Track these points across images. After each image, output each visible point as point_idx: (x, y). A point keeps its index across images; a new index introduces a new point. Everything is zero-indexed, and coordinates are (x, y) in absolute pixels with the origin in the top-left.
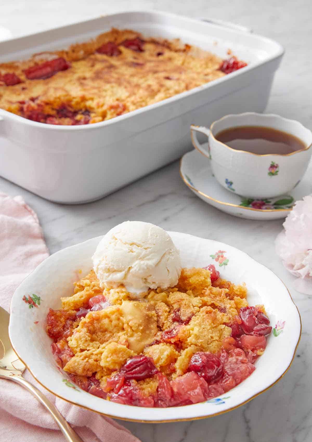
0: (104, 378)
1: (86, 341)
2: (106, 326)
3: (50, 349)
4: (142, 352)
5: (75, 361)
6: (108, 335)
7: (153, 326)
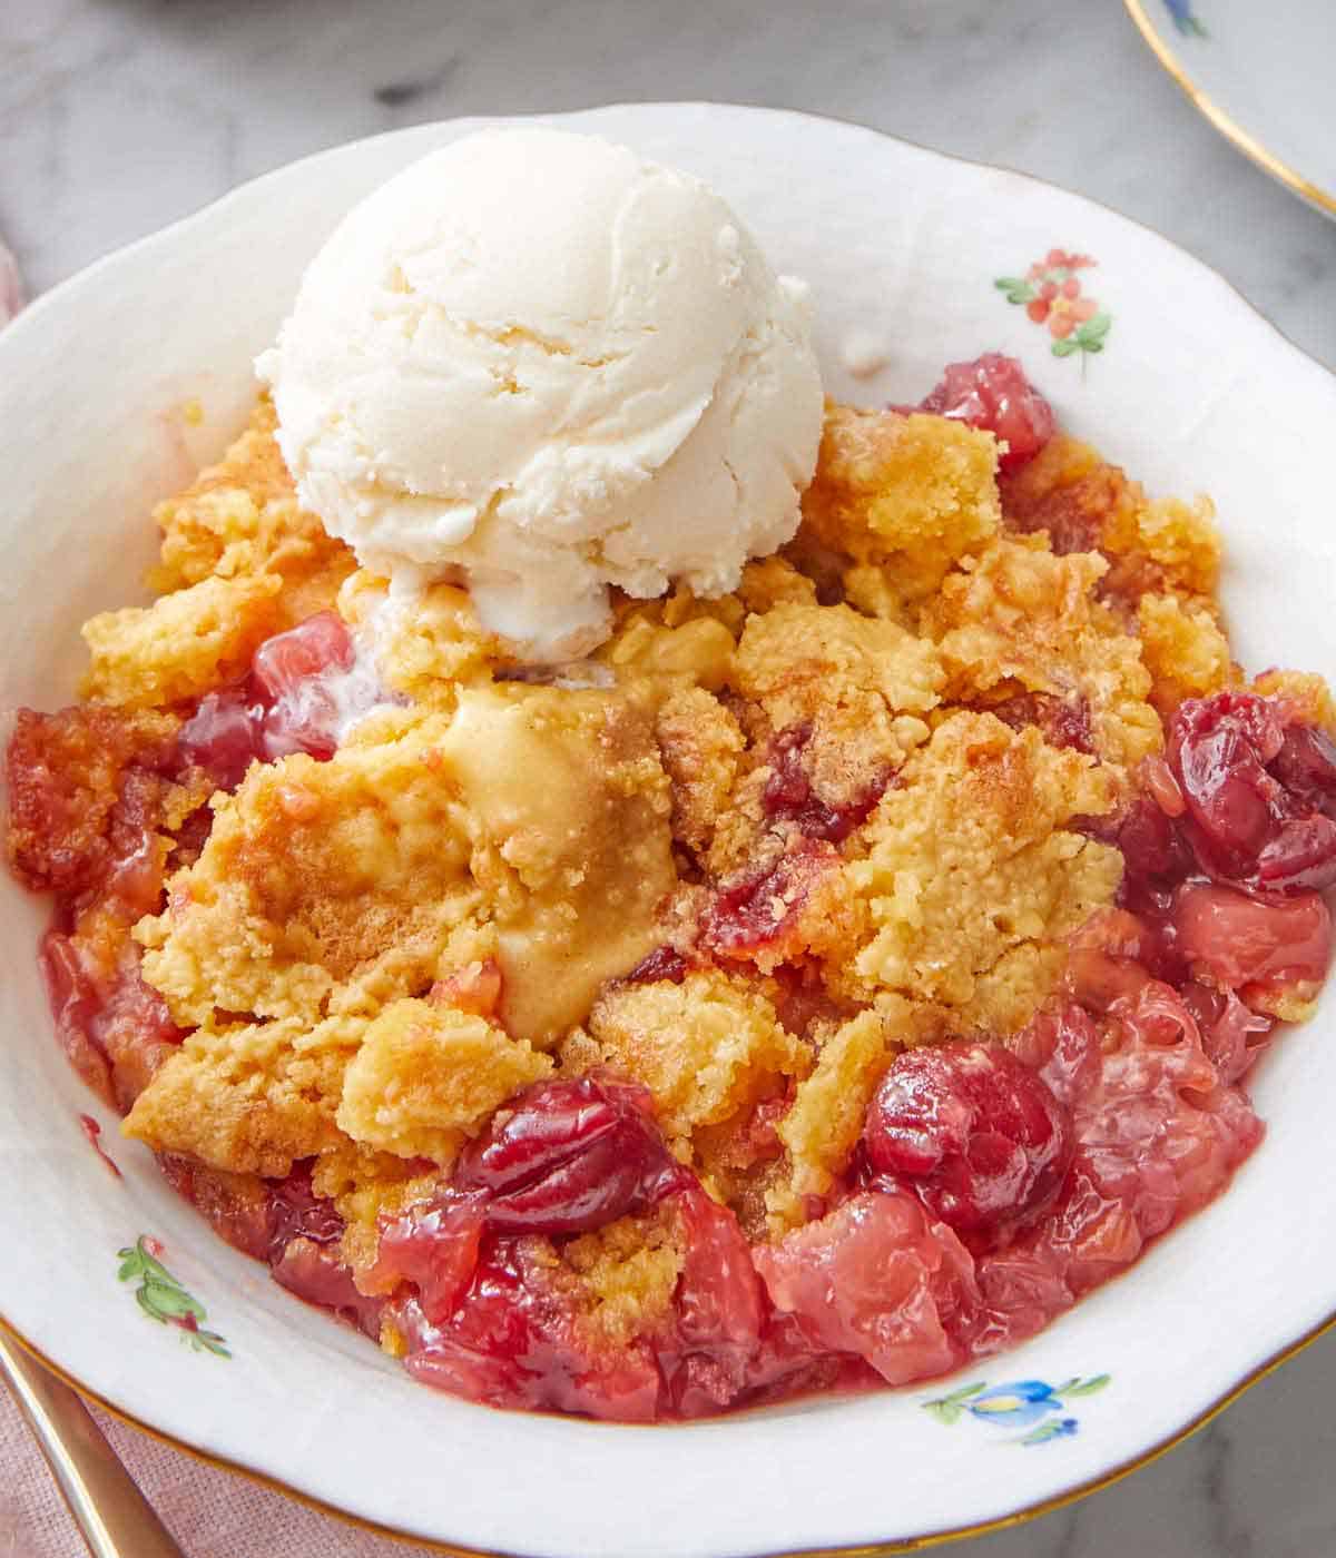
0: (363, 1201)
1: (248, 960)
2: (364, 865)
4: (586, 1024)
5: (188, 1088)
6: (377, 917)
7: (649, 853)
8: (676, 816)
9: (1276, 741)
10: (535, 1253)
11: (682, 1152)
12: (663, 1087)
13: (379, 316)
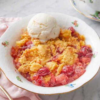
0: (32, 74)
1: (25, 60)
2: (32, 55)
3: (13, 62)
4: (45, 64)
5: (21, 68)
6: (33, 58)
7: (49, 54)
8: (51, 52)
9: (87, 48)
10: (42, 77)
11: (51, 71)
12: (50, 68)
13: (33, 24)
